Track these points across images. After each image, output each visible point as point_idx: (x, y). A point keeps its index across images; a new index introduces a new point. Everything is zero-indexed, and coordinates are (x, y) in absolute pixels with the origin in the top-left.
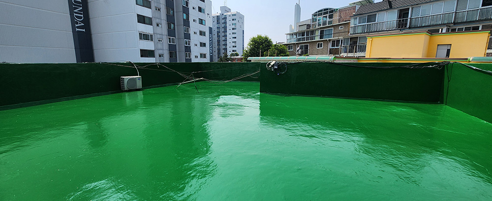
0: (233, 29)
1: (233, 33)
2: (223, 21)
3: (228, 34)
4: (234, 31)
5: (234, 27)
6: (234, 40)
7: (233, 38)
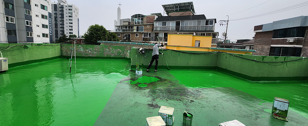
0: (70, 16)
1: (69, 20)
2: (60, 9)
3: (65, 19)
4: (70, 18)
5: (70, 15)
6: (71, 25)
7: (70, 23)
